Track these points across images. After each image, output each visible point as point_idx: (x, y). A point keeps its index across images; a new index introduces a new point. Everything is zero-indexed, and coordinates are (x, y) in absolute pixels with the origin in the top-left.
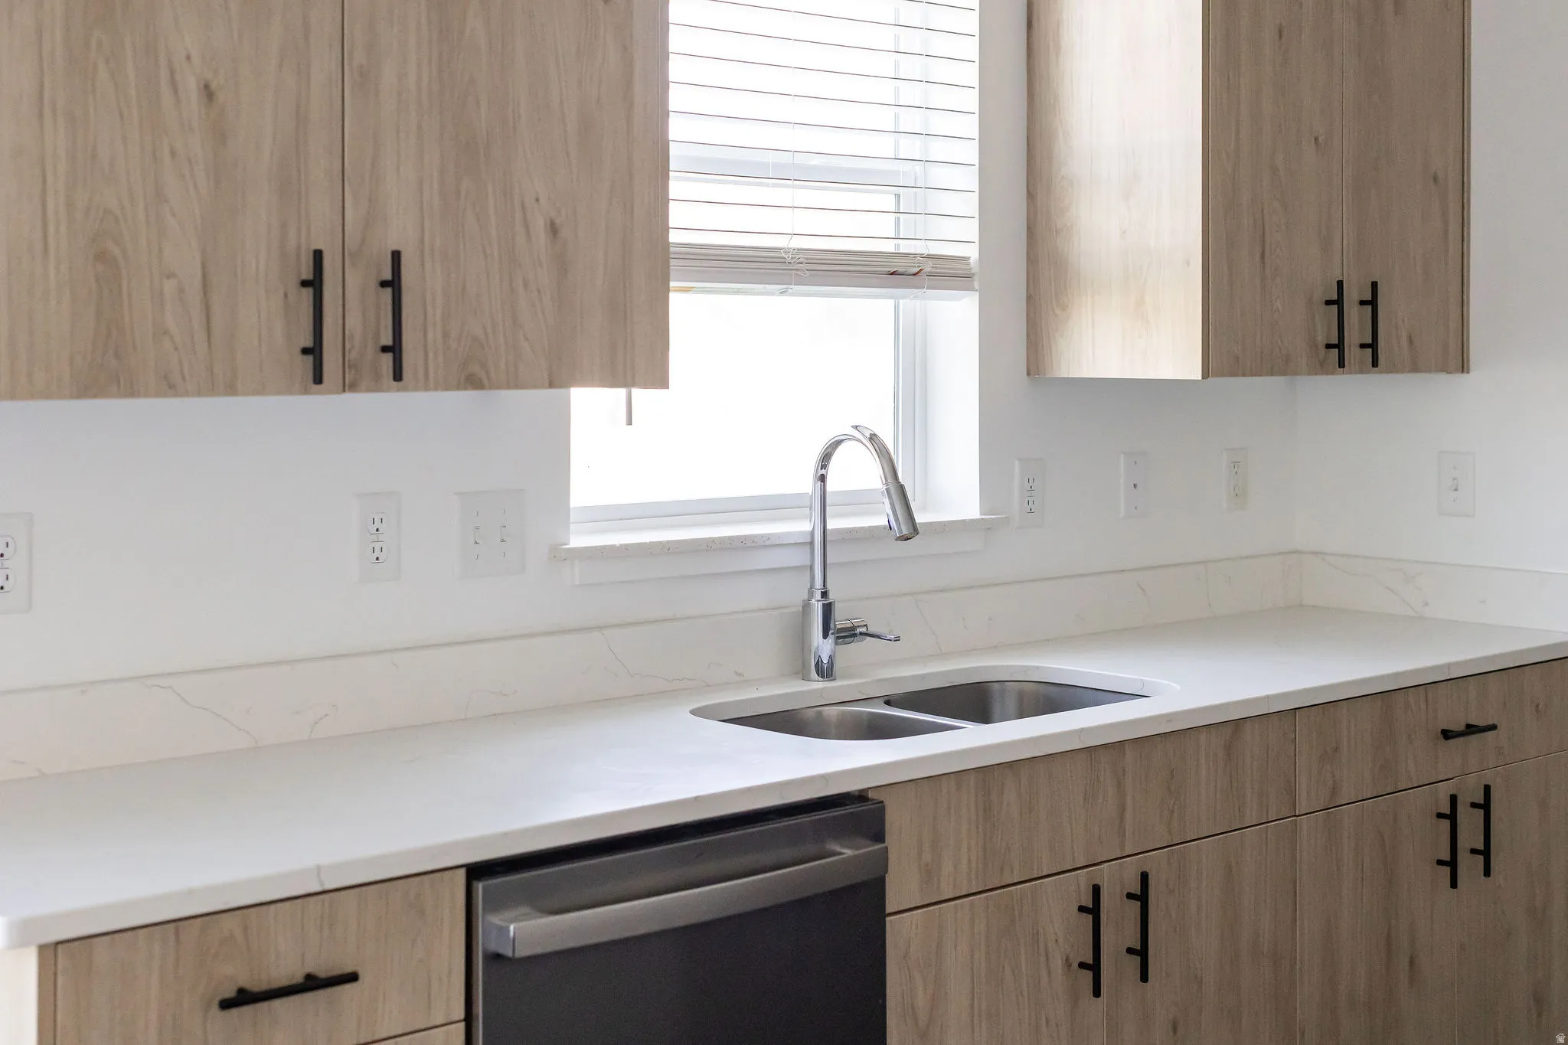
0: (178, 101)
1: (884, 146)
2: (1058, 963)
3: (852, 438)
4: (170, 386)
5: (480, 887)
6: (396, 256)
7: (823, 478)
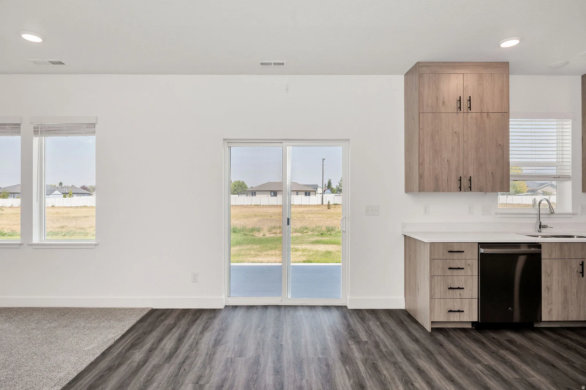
0: (444, 162)
1: (555, 160)
2: (575, 272)
3: (544, 200)
4: (444, 191)
5: (479, 245)
6: (470, 177)
7: (539, 205)
